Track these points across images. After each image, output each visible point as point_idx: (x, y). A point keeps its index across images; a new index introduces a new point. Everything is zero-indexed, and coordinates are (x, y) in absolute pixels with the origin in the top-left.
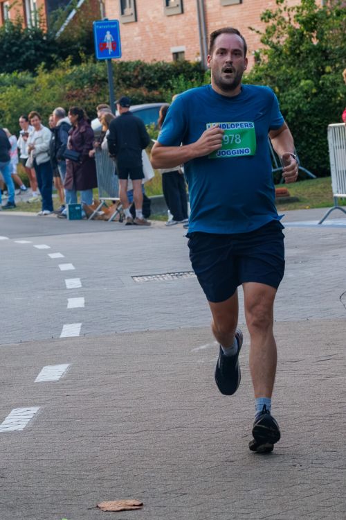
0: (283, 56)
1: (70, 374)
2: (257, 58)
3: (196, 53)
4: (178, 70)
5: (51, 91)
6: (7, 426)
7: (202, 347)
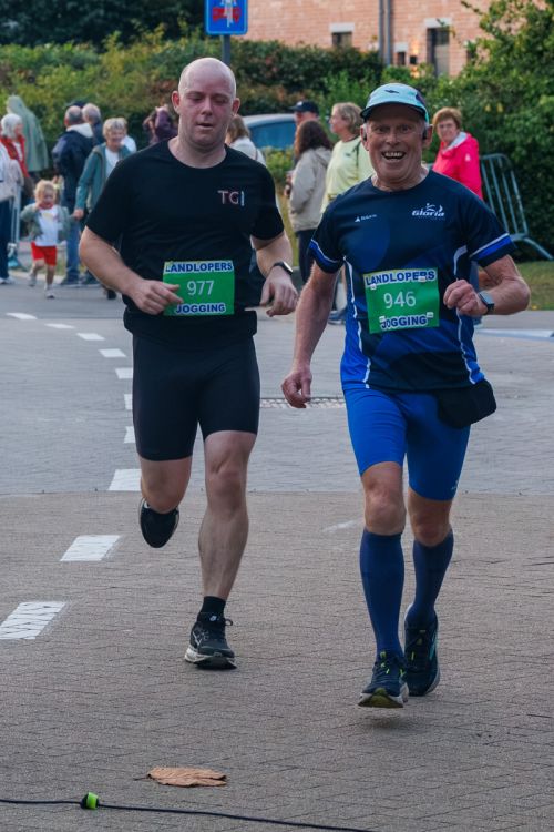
0: (515, 53)
1: (119, 552)
2: (472, 53)
3: (370, 36)
4: (338, 62)
5: (126, 80)
6: (9, 630)
7: (342, 526)
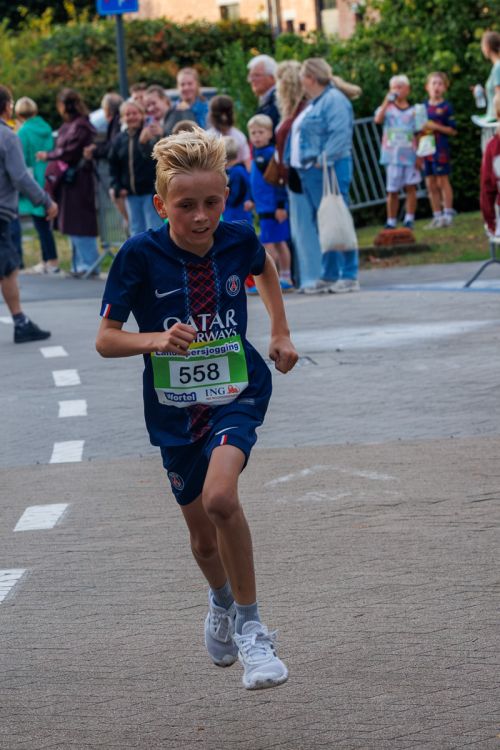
0: (405, 12)
1: (69, 519)
2: (360, 16)
3: (257, 6)
4: (229, 34)
5: (19, 67)
7: (284, 479)
